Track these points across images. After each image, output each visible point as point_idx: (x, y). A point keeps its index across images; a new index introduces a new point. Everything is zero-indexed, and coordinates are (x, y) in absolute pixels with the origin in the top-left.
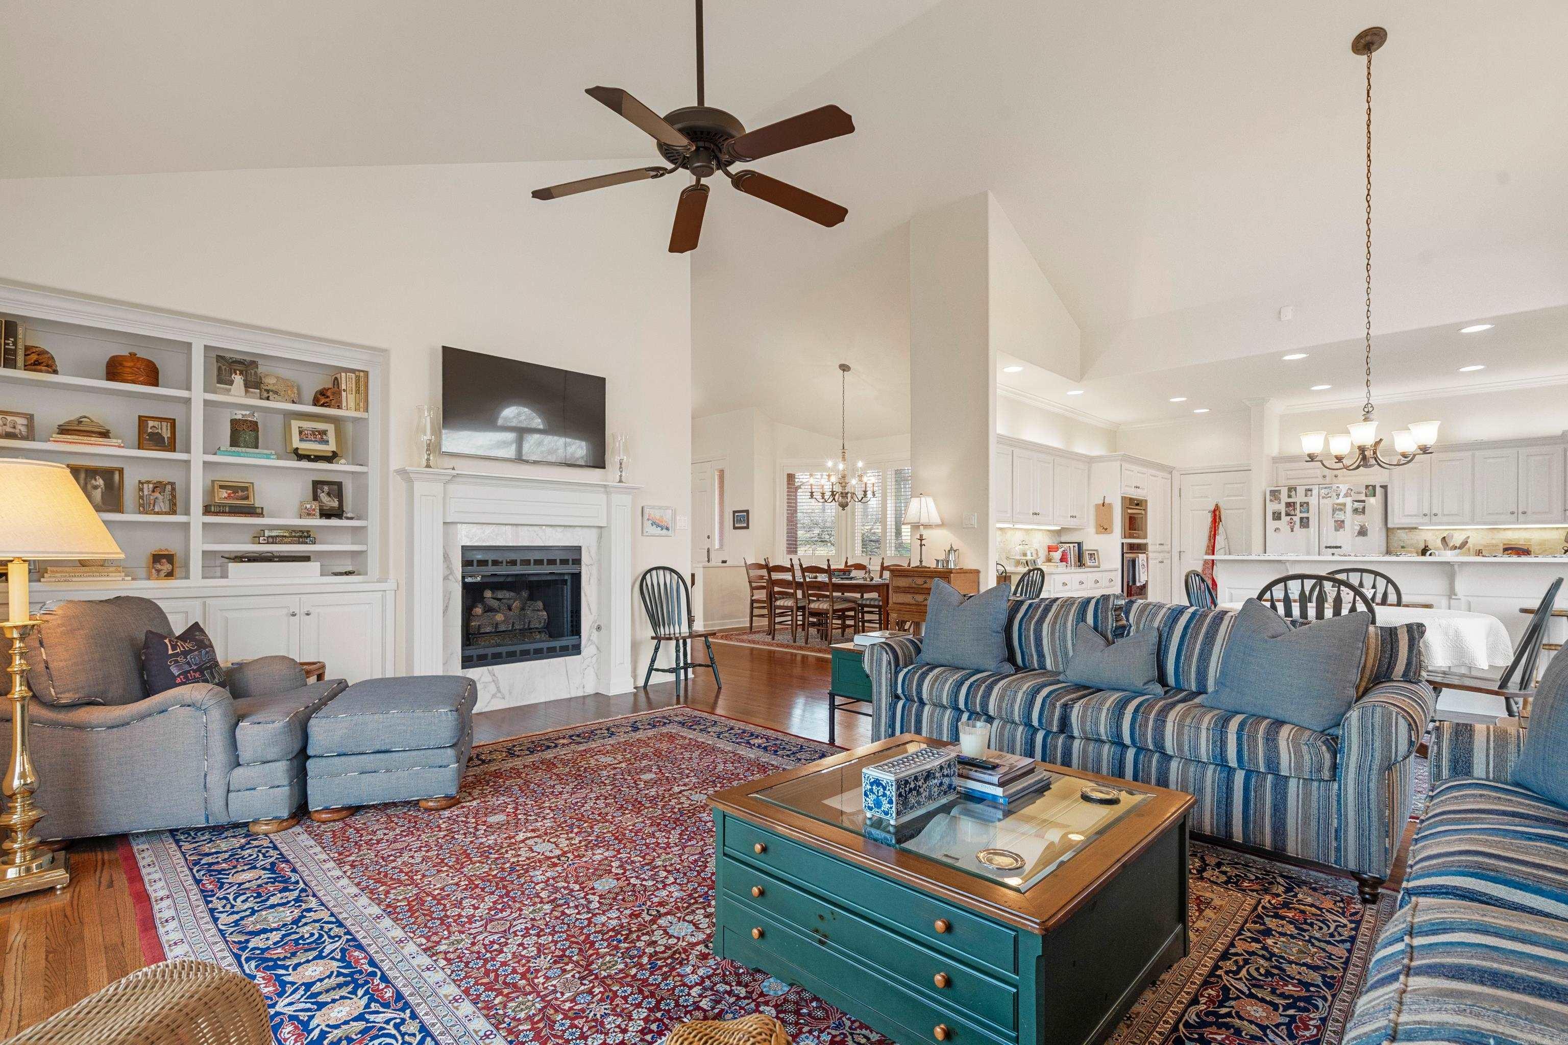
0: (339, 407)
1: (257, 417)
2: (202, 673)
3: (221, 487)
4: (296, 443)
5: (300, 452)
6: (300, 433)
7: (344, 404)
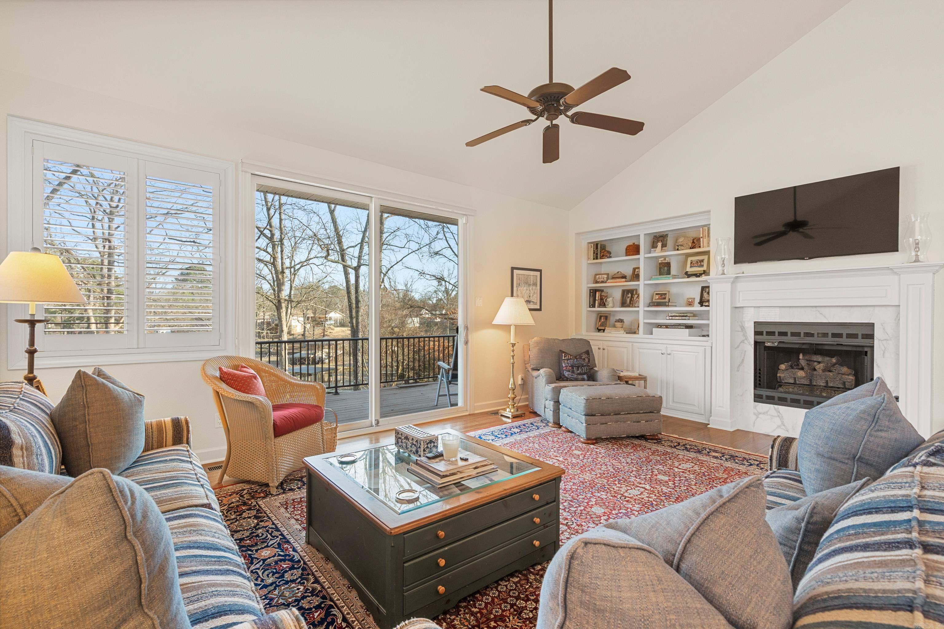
0: (700, 247)
1: (667, 260)
2: (573, 368)
3: (657, 294)
4: (689, 269)
5: (689, 273)
6: (691, 263)
7: (702, 245)
